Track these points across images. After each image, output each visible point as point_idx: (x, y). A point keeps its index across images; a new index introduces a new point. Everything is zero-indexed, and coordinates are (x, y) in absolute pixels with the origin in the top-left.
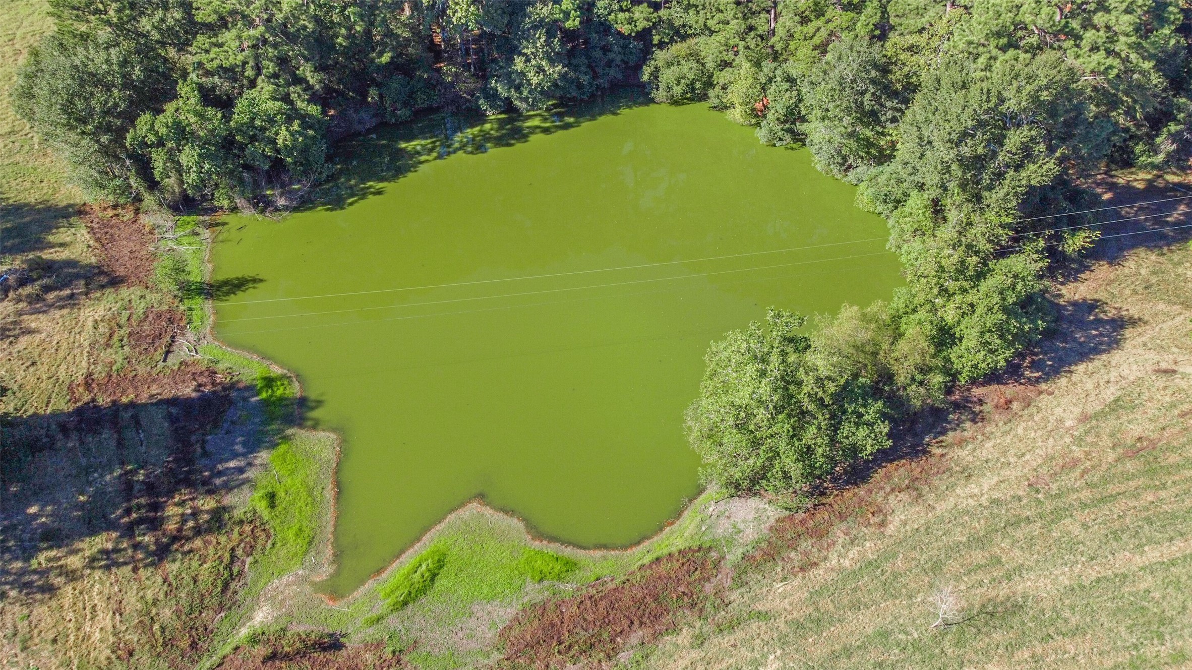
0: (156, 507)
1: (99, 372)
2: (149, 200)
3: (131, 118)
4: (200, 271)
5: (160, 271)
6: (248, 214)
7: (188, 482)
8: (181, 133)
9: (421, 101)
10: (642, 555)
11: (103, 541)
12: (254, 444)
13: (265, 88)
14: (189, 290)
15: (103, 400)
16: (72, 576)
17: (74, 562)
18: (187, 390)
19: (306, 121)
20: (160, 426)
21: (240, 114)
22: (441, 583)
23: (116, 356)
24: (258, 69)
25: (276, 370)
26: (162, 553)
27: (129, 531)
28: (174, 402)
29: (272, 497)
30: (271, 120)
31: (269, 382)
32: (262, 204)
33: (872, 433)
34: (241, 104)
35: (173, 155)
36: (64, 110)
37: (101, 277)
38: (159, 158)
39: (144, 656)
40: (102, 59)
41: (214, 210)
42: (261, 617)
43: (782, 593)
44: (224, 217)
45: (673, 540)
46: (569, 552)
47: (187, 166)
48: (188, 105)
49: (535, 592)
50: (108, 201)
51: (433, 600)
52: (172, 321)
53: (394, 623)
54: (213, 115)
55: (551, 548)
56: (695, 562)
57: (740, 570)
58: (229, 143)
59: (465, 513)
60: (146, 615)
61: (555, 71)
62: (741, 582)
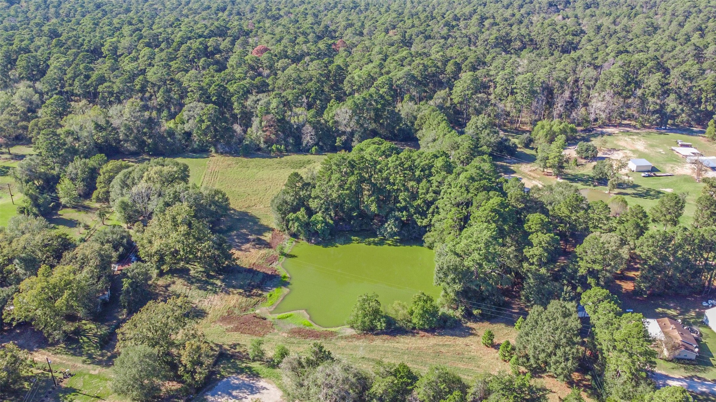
0: (252, 289)
1: (257, 263)
2: (286, 232)
3: (289, 212)
4: (286, 251)
5: (278, 247)
6: (305, 241)
7: (259, 287)
8: (298, 219)
9: (364, 227)
10: (325, 329)
11: (241, 291)
12: (274, 286)
13: (320, 214)
14: (283, 254)
15: (255, 269)
16: (233, 294)
17: (235, 292)
18: (270, 273)
19: (327, 224)
20: (261, 276)
21: (313, 218)
22: (288, 319)
23: (261, 261)
24: (320, 210)
25: (288, 275)
26: (248, 296)
27: (245, 291)
28: (266, 274)
29: (271, 295)
30: (318, 222)
31: (285, 277)
32: (309, 240)
33: (380, 325)
34: (314, 216)
35: (293, 223)
36: (278, 207)
37: (268, 245)
38: (291, 223)
39: (237, 309)
40: (289, 198)
41: (298, 239)
42: (257, 311)
43: (343, 343)
44: (300, 241)
45: (333, 329)
46: (313, 324)
47: (295, 227)
48: (301, 213)
49: (301, 326)
50: (279, 229)
51: (285, 320)
52: (276, 259)
53: (276, 321)
54: (306, 217)
55: (310, 322)
56: (332, 334)
57: (339, 338)
58: (307, 224)
59: (301, 311)
60: (241, 304)
61: (396, 230)
62: (337, 339)
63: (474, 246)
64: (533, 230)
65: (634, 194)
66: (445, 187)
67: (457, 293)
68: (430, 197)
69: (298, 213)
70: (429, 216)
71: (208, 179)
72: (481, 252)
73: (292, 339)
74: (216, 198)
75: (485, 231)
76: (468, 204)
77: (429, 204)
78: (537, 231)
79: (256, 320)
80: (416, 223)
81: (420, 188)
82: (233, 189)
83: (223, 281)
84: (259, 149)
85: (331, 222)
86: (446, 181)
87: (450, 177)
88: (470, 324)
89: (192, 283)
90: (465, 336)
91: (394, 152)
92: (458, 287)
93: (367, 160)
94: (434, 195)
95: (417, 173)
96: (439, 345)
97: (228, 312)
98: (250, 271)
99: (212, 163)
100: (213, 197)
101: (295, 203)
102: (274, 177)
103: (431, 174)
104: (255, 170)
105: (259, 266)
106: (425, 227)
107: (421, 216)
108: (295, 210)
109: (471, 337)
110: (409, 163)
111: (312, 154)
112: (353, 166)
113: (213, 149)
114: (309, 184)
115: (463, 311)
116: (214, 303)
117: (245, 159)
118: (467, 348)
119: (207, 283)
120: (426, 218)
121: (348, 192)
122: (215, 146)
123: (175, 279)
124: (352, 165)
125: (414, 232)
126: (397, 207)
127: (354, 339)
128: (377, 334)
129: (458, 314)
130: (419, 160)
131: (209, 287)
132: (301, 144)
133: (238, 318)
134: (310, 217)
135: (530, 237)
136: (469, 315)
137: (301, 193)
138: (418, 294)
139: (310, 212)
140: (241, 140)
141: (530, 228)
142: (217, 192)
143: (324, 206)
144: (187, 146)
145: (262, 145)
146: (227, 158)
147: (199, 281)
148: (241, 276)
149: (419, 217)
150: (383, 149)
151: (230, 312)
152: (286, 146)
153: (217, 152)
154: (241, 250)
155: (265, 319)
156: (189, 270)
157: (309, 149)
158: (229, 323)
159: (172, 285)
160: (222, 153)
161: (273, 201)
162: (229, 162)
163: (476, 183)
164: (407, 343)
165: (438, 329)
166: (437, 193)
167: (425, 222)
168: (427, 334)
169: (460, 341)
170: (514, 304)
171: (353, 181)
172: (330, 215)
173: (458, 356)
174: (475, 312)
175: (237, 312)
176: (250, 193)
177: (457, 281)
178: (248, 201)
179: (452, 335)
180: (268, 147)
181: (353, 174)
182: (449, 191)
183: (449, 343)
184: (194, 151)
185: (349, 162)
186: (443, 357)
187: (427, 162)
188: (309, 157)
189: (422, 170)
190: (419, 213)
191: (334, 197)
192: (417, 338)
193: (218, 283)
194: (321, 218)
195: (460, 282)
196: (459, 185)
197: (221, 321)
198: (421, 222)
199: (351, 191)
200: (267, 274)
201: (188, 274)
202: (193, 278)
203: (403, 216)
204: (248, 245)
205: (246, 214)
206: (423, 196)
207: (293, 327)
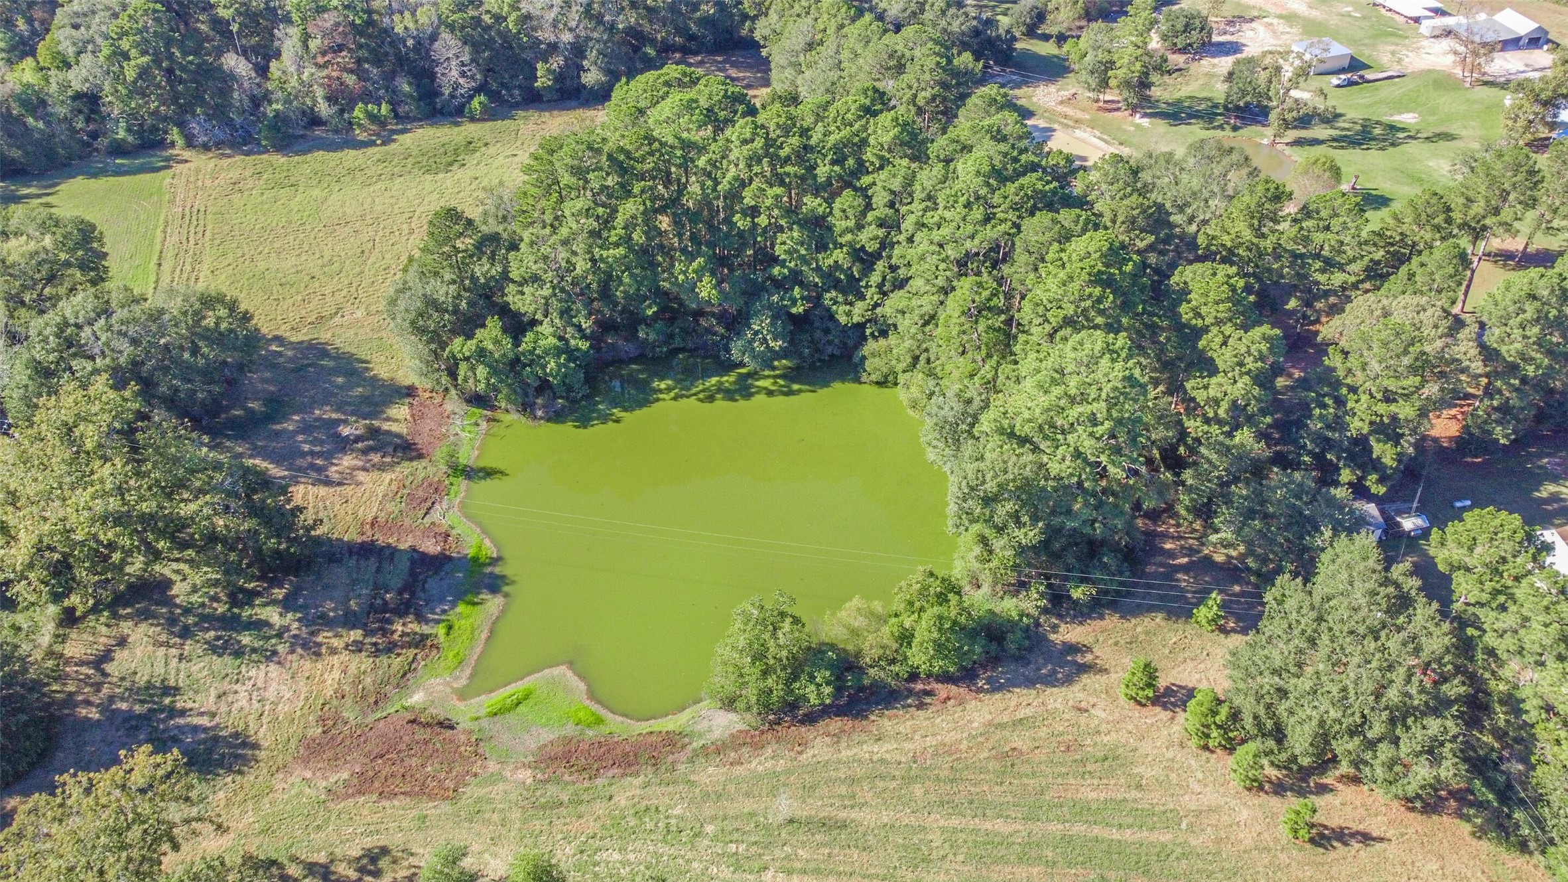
1: (382, 517)
2: (453, 392)
3: (452, 334)
4: (466, 457)
5: (440, 453)
6: (515, 415)
8: (481, 353)
10: (644, 727)
11: (356, 634)
12: (458, 599)
13: (546, 327)
14: (456, 470)
15: (378, 539)
16: (333, 651)
17: (336, 643)
19: (571, 353)
20: (404, 565)
21: (527, 344)
22: (521, 708)
23: (395, 508)
24: (545, 314)
25: (487, 544)
26: (377, 652)
29: (450, 628)
30: (545, 351)
32: (526, 408)
33: (817, 691)
34: (529, 336)
35: (473, 369)
36: (413, 323)
37: (406, 449)
38: (463, 369)
39: (349, 701)
40: (443, 291)
41: (493, 408)
42: (417, 698)
43: (711, 774)
44: (499, 415)
45: (669, 724)
46: (603, 713)
47: (479, 378)
48: (490, 333)
49: (570, 730)
50: (429, 386)
51: (511, 718)
52: (438, 489)
53: (485, 723)
54: (507, 343)
55: (594, 707)
56: (672, 741)
57: (696, 754)
58: (515, 364)
59: (556, 671)
60: (358, 680)
61: (777, 345)
62: (691, 761)
63: (1075, 412)
64: (1208, 321)
65: (1334, 140)
66: (917, 206)
67: (1021, 550)
68: (868, 237)
69: (480, 333)
70: (871, 294)
71: (175, 238)
72: (1100, 430)
73: (552, 790)
74: (210, 322)
75: (1105, 362)
76: (997, 256)
77: (865, 259)
78: (1219, 322)
79: (421, 734)
80: (832, 317)
81: (836, 212)
82: (262, 265)
83: (287, 605)
84: (315, 121)
85: (584, 345)
86: (917, 187)
87: (927, 177)
88: (1069, 633)
89: (186, 633)
90: (1069, 681)
91: (741, 108)
92: (1029, 535)
93: (663, 144)
94: (881, 232)
95: (823, 171)
96: (1002, 726)
97: (322, 720)
98: (366, 550)
99: (180, 183)
100: (199, 316)
101: (464, 305)
102: (378, 208)
103: (861, 168)
104: (316, 192)
105: (392, 525)
106: (861, 327)
107: (844, 293)
108: (468, 325)
109: (1086, 679)
110: (795, 141)
111: (473, 119)
112: (623, 170)
113: (175, 135)
114: (495, 238)
115: (1042, 595)
116: (270, 694)
117: (279, 160)
118: (1083, 719)
119: (231, 623)
120: (862, 297)
121: (621, 251)
122: (181, 125)
123: (126, 627)
124: (622, 164)
125: (830, 342)
126: (771, 278)
127: (745, 750)
128: (810, 719)
129: (1029, 603)
130: (820, 128)
131: (246, 639)
132: (437, 93)
133: (359, 737)
134: (517, 343)
135: (1201, 344)
136: (1058, 602)
137: (478, 271)
138: (915, 578)
139: (517, 326)
140: (257, 101)
141: (1198, 315)
142: (209, 302)
143: (553, 301)
144: (94, 135)
145: (324, 109)
146: (225, 162)
147: (208, 620)
148: (339, 575)
149: (840, 299)
150: (704, 103)
151: (329, 721)
152: (394, 104)
153: (190, 143)
154: (328, 483)
155: (447, 725)
156: (169, 584)
157: (463, 106)
158: (335, 762)
159: (120, 655)
160: (206, 147)
161: (393, 302)
162: (234, 174)
163: (1011, 188)
164: (908, 738)
165: (984, 667)
166: (890, 225)
167: (859, 311)
168: (953, 689)
169: (1057, 698)
170: (1165, 536)
171: (634, 217)
172: (579, 328)
173: (1069, 758)
174: (1078, 593)
175: (351, 714)
176: (317, 272)
177: (1025, 519)
178: (315, 302)
179: (1030, 683)
180: (342, 111)
181: (629, 194)
182: (931, 218)
183: (1029, 712)
184: (119, 150)
185: (610, 157)
186: (1026, 769)
187: (846, 132)
188: (469, 130)
189: (839, 161)
190: (837, 285)
191: (579, 271)
192: (932, 709)
193: (273, 615)
194: (552, 341)
195: (1035, 519)
196: (962, 200)
197: (306, 762)
198: (849, 314)
199: (630, 248)
200: (424, 555)
201: (169, 602)
202: (187, 611)
203: (794, 302)
204: (347, 461)
205: (317, 350)
206: (849, 237)
207: (547, 736)
